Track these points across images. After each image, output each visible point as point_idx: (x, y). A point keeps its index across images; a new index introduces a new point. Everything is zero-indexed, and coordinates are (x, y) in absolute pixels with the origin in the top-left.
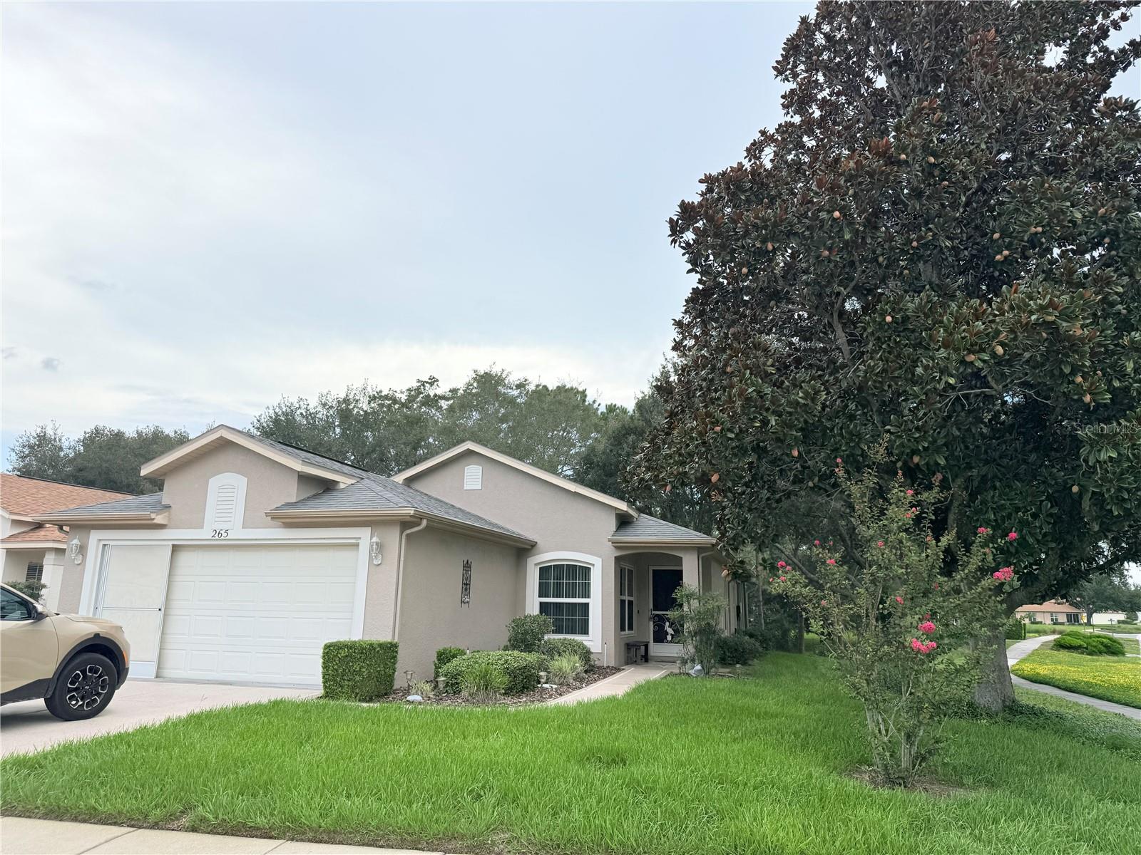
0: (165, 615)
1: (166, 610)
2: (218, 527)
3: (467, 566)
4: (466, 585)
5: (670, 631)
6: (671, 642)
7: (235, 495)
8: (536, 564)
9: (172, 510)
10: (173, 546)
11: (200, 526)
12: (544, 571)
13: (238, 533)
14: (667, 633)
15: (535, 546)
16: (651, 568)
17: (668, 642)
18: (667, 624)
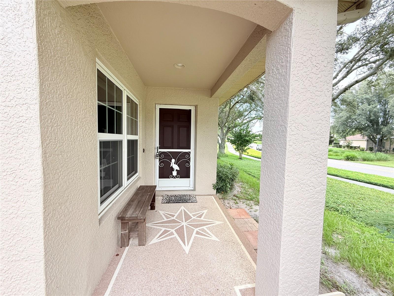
5: (176, 167)
6: (176, 177)
14: (172, 169)
16: (158, 107)
17: (173, 177)
18: (173, 160)
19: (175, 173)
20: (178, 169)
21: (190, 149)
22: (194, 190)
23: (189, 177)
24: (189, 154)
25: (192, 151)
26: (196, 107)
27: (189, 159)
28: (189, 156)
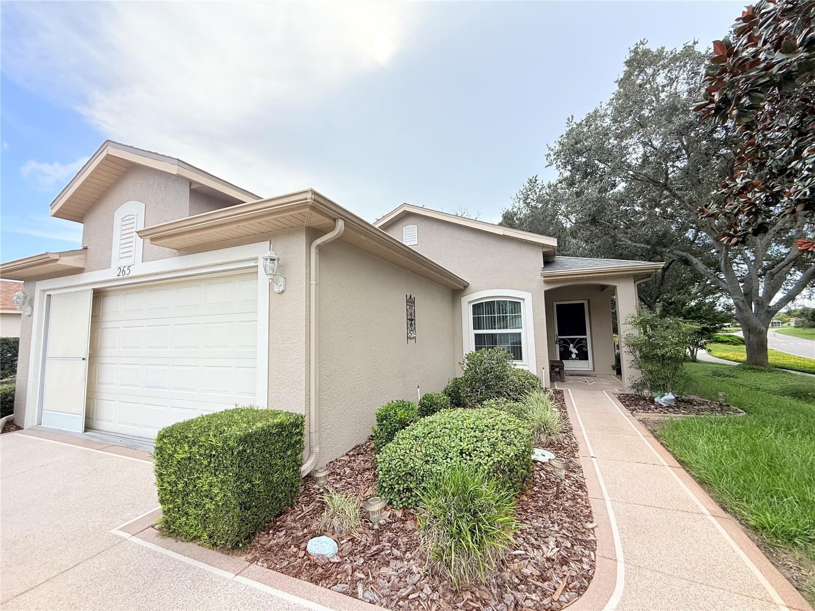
0: (91, 364)
2: (122, 263)
3: (411, 302)
4: (411, 320)
5: (575, 351)
6: (575, 359)
7: (135, 225)
8: (469, 302)
9: (89, 251)
10: (93, 290)
11: (108, 265)
12: (477, 308)
13: (140, 269)
14: (571, 353)
15: (466, 287)
16: (555, 304)
17: (573, 359)
18: (571, 345)
19: (574, 356)
20: (577, 352)
21: (586, 335)
22: (594, 370)
23: (587, 359)
24: (585, 339)
25: (588, 336)
26: (589, 301)
27: (587, 344)
28: (586, 341)
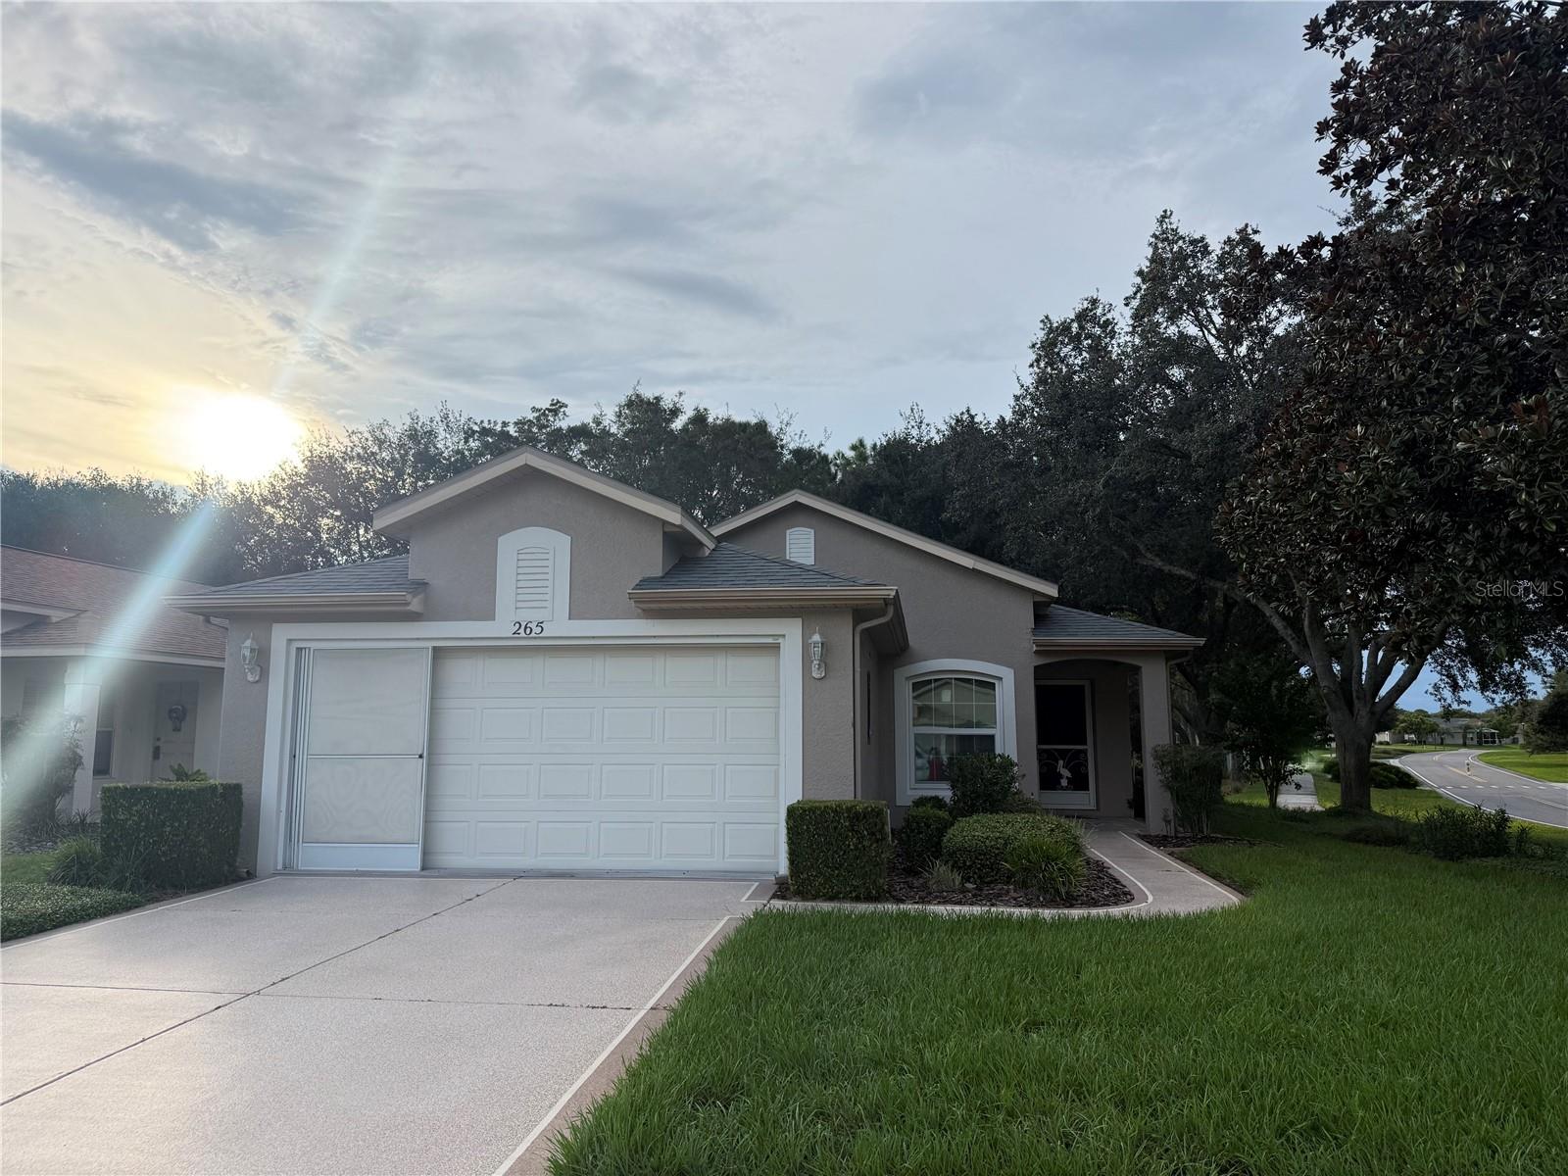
0: (430, 765)
1: (431, 756)
2: (524, 616)
3: (869, 681)
4: (869, 710)
5: (1066, 773)
7: (549, 563)
8: (907, 678)
9: (431, 589)
10: (435, 649)
11: (489, 615)
12: (920, 689)
13: (562, 626)
15: (906, 650)
18: (1061, 762)
20: (1069, 775)
21: (1086, 744)
22: (1098, 809)
23: (1086, 788)
24: (1085, 752)
25: (1089, 747)
26: (1092, 682)
27: (1087, 761)
28: (1086, 755)
